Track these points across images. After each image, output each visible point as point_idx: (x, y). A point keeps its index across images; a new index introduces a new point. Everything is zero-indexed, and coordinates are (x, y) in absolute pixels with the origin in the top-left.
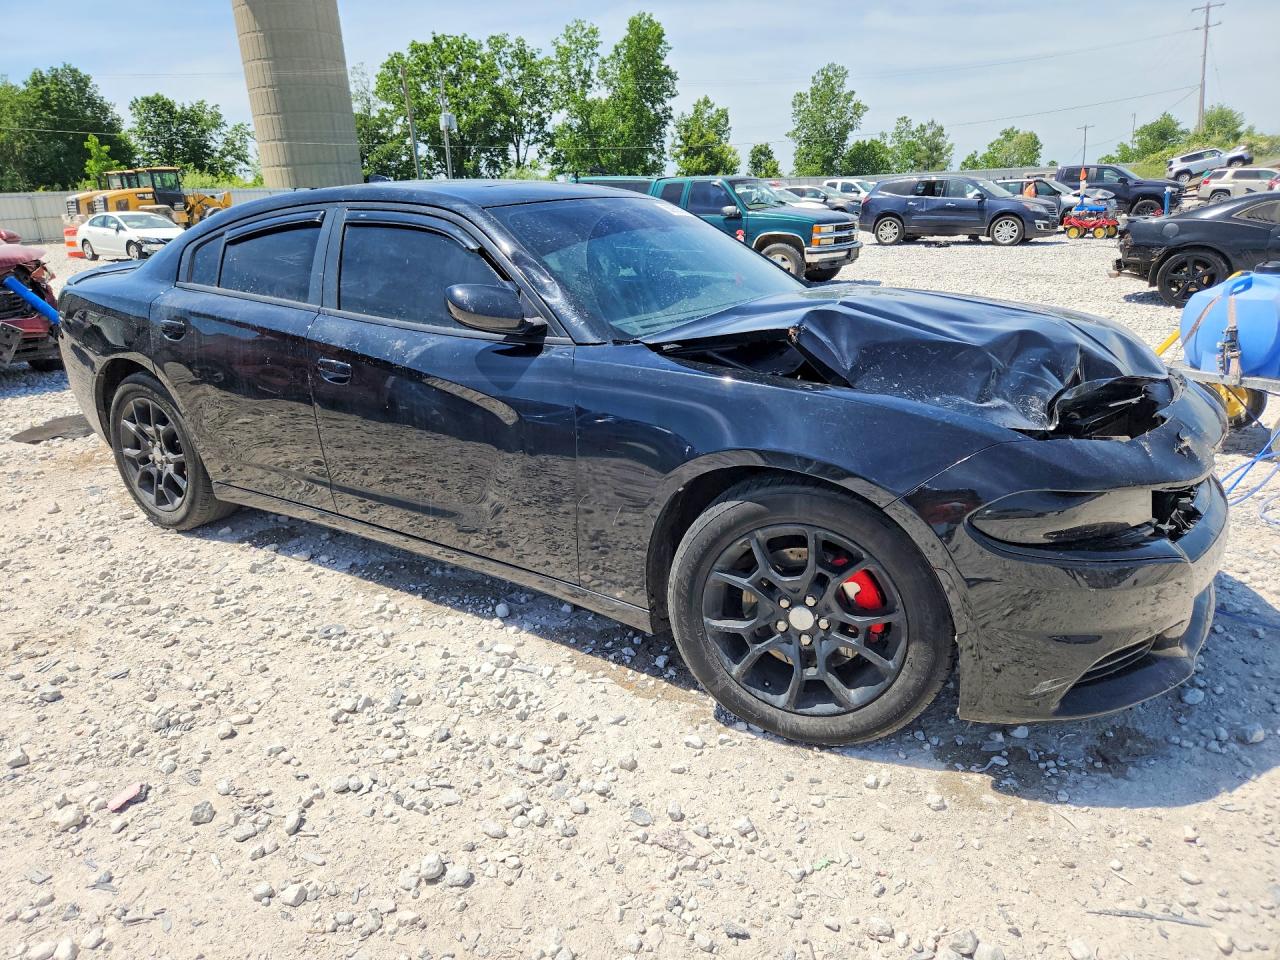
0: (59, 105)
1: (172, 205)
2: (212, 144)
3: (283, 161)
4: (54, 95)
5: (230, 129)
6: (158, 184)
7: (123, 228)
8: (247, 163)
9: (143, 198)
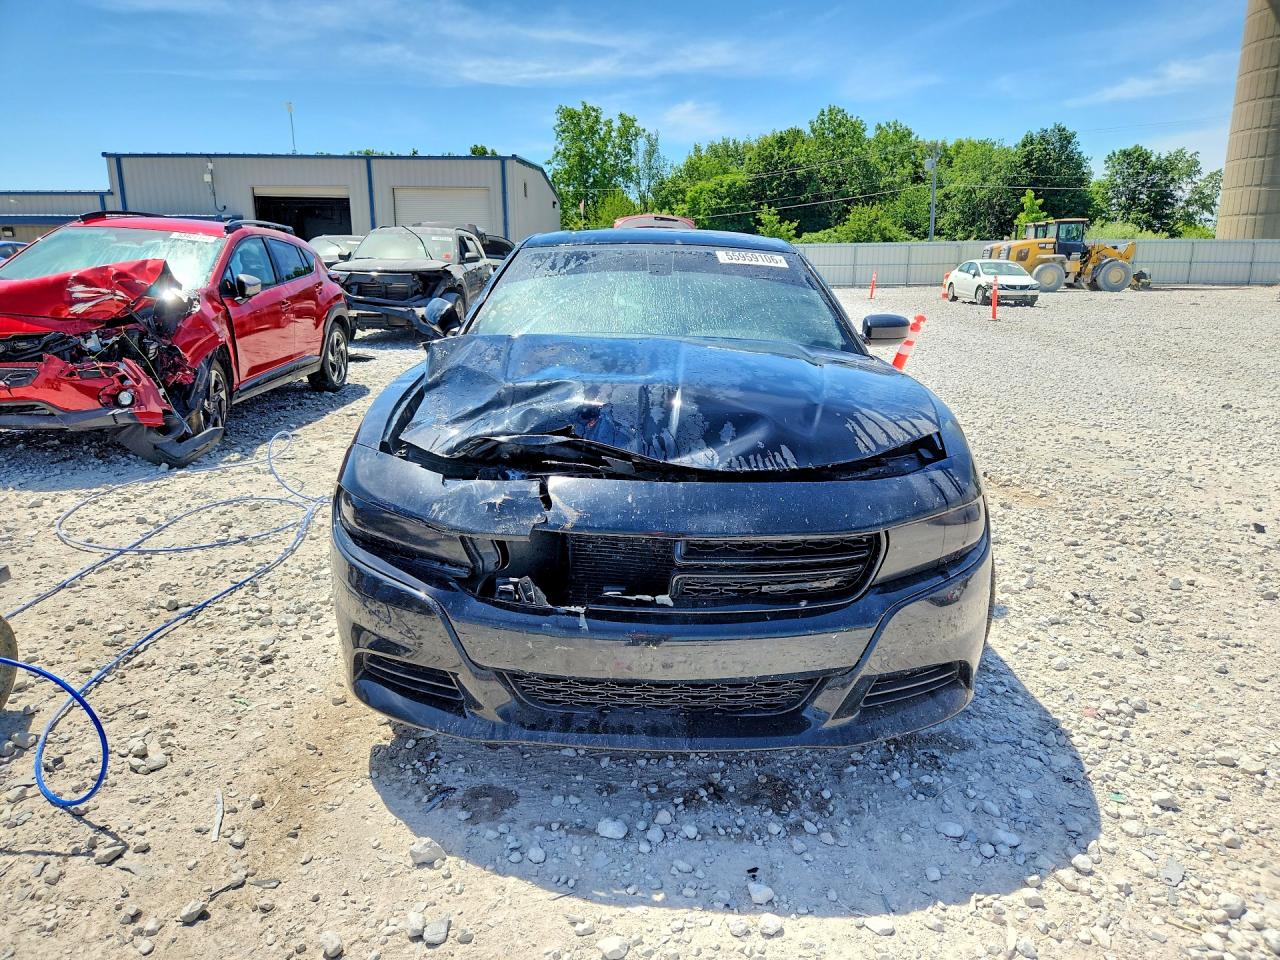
0: (1040, 162)
1: (1069, 255)
2: (1178, 194)
3: (1252, 209)
4: (1036, 155)
5: (1203, 177)
6: (1063, 235)
7: (979, 275)
8: (1212, 213)
9: (1044, 248)
